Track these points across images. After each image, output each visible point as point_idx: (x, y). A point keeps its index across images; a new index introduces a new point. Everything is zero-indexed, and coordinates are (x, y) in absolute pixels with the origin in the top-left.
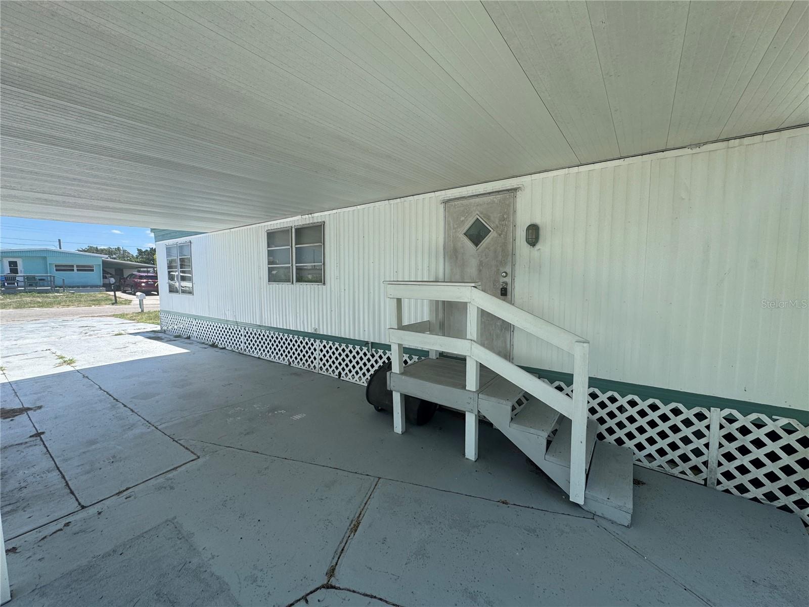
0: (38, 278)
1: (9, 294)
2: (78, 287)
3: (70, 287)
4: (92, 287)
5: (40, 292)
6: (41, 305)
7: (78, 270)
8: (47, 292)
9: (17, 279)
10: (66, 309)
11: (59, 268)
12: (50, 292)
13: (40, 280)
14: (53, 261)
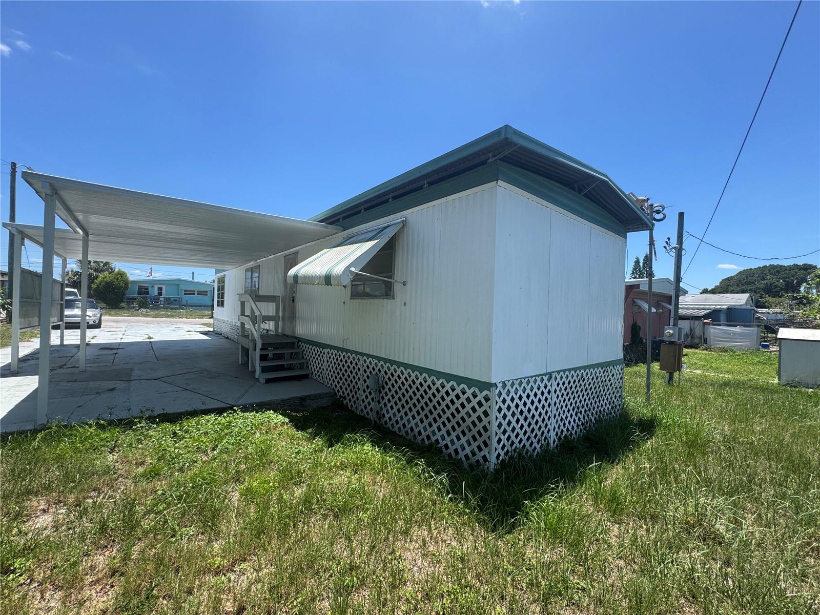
0: (172, 299)
1: (155, 309)
2: (196, 306)
3: (191, 306)
4: (204, 306)
5: (172, 309)
6: (168, 316)
7: (198, 294)
8: (176, 309)
9: (160, 299)
10: (181, 319)
11: (187, 293)
12: (177, 309)
13: (174, 300)
14: (183, 287)
